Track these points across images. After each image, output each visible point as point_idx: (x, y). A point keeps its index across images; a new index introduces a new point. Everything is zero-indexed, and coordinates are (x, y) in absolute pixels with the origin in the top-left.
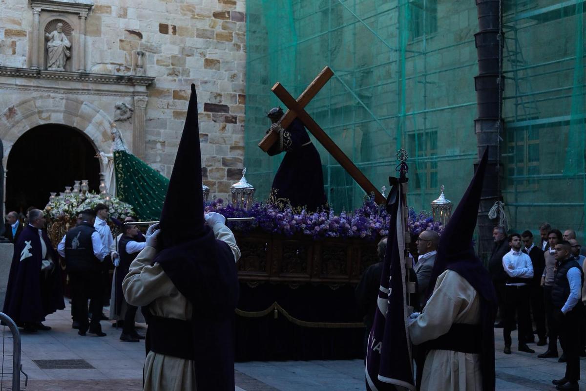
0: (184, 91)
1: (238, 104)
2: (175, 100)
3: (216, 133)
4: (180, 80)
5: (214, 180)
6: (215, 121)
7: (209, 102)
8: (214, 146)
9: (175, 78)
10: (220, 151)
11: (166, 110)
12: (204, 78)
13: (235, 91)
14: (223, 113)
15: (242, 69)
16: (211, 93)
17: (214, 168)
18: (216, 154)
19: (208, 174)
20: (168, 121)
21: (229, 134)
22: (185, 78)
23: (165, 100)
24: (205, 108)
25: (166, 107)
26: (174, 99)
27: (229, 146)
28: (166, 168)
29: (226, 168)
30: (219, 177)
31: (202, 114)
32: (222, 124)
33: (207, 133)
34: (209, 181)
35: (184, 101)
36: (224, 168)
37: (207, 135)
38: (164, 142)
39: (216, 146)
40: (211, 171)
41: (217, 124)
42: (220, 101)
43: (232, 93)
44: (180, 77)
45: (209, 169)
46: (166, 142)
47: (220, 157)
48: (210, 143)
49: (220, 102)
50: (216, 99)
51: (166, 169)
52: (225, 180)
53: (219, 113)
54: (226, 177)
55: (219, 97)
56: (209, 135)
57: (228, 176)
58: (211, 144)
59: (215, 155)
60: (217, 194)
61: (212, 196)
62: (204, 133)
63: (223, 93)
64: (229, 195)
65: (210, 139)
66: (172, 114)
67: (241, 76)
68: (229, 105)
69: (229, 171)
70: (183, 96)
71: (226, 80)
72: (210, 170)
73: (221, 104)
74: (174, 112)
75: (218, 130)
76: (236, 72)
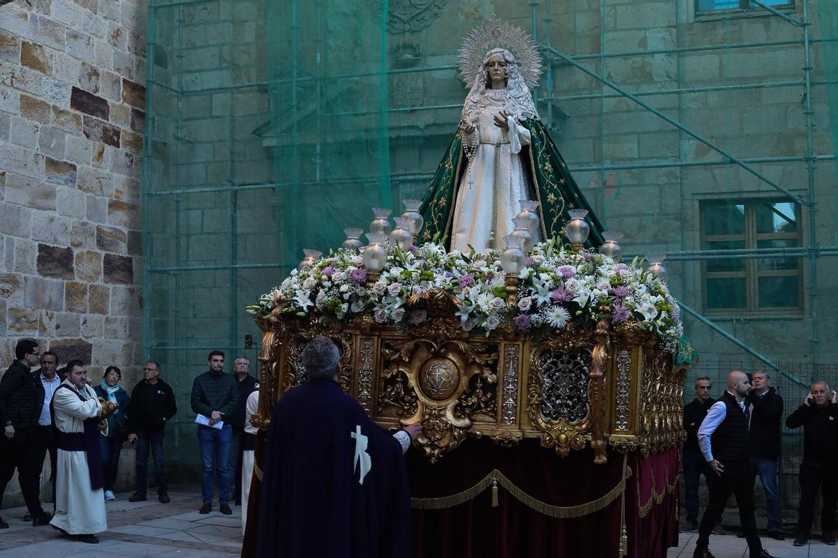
0: (40, 46)
1: (122, 101)
2: (25, 67)
3: (88, 164)
4: (34, 18)
5: (84, 282)
6: (88, 136)
7: (79, 86)
8: (86, 195)
9: (26, 10)
10: (93, 209)
11: (9, 90)
12: (73, 24)
13: (118, 70)
14: (100, 119)
15: (129, 21)
16: (84, 64)
17: (85, 251)
18: (88, 218)
19: (74, 265)
20: (11, 117)
21: (107, 171)
22: (40, 15)
23: (7, 63)
24: (72, 98)
25: (8, 82)
26: (23, 65)
27: (107, 200)
28: (5, 245)
29: (103, 253)
30: (92, 274)
31: (68, 113)
32: (98, 144)
33: (75, 164)
34: (76, 283)
35: (38, 72)
36: (99, 251)
37: (74, 168)
38: (4, 173)
39: (88, 197)
40: (80, 256)
41: (91, 143)
42: (96, 86)
43: (113, 72)
44: (34, 11)
45: (76, 252)
46: (7, 173)
47: (93, 224)
48: (80, 188)
49: (97, 90)
50: (90, 79)
51: (5, 248)
52: (100, 282)
53: (94, 117)
54: (102, 276)
55: (94, 78)
56: (78, 167)
57: (105, 273)
58: (80, 191)
59: (85, 220)
60: (88, 315)
61: (81, 323)
62: (70, 162)
63: (100, 70)
64: (107, 319)
65: (81, 178)
66: (18, 103)
67: (128, 38)
68: (110, 102)
69: (108, 260)
70: (39, 62)
71: (105, 40)
72: (77, 255)
73: (97, 95)
74: (22, 96)
75: (91, 158)
76: (120, 25)
